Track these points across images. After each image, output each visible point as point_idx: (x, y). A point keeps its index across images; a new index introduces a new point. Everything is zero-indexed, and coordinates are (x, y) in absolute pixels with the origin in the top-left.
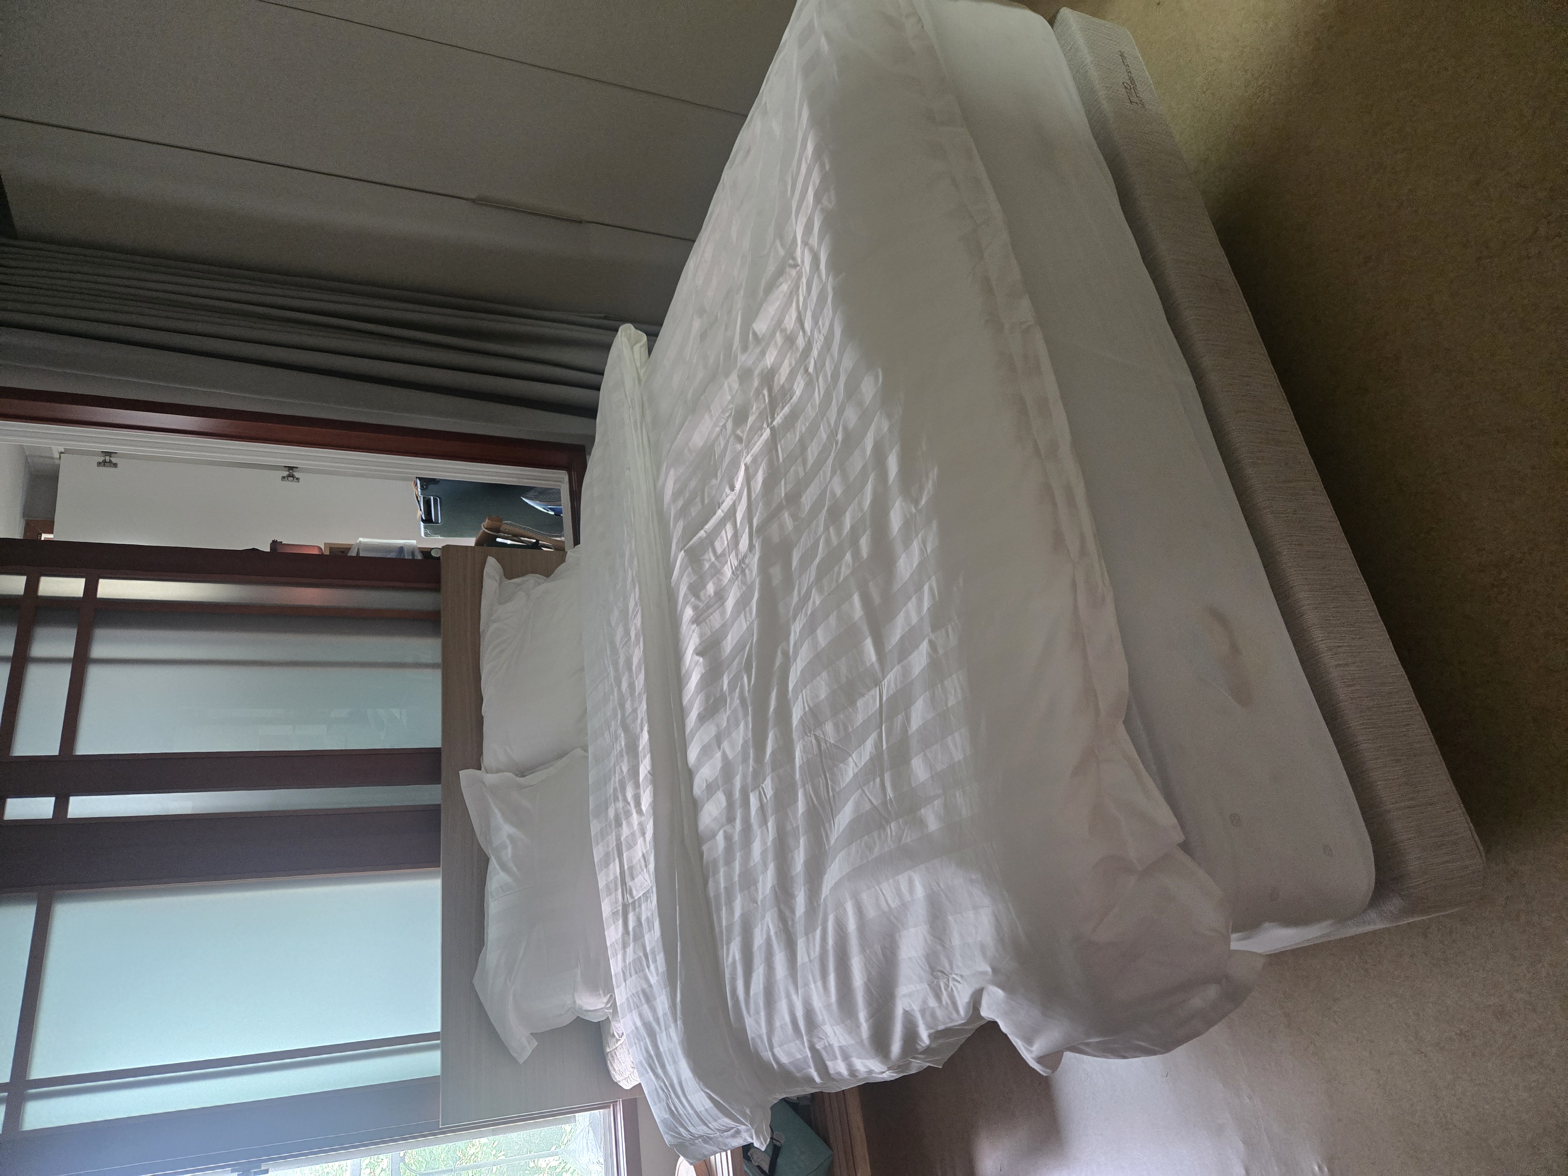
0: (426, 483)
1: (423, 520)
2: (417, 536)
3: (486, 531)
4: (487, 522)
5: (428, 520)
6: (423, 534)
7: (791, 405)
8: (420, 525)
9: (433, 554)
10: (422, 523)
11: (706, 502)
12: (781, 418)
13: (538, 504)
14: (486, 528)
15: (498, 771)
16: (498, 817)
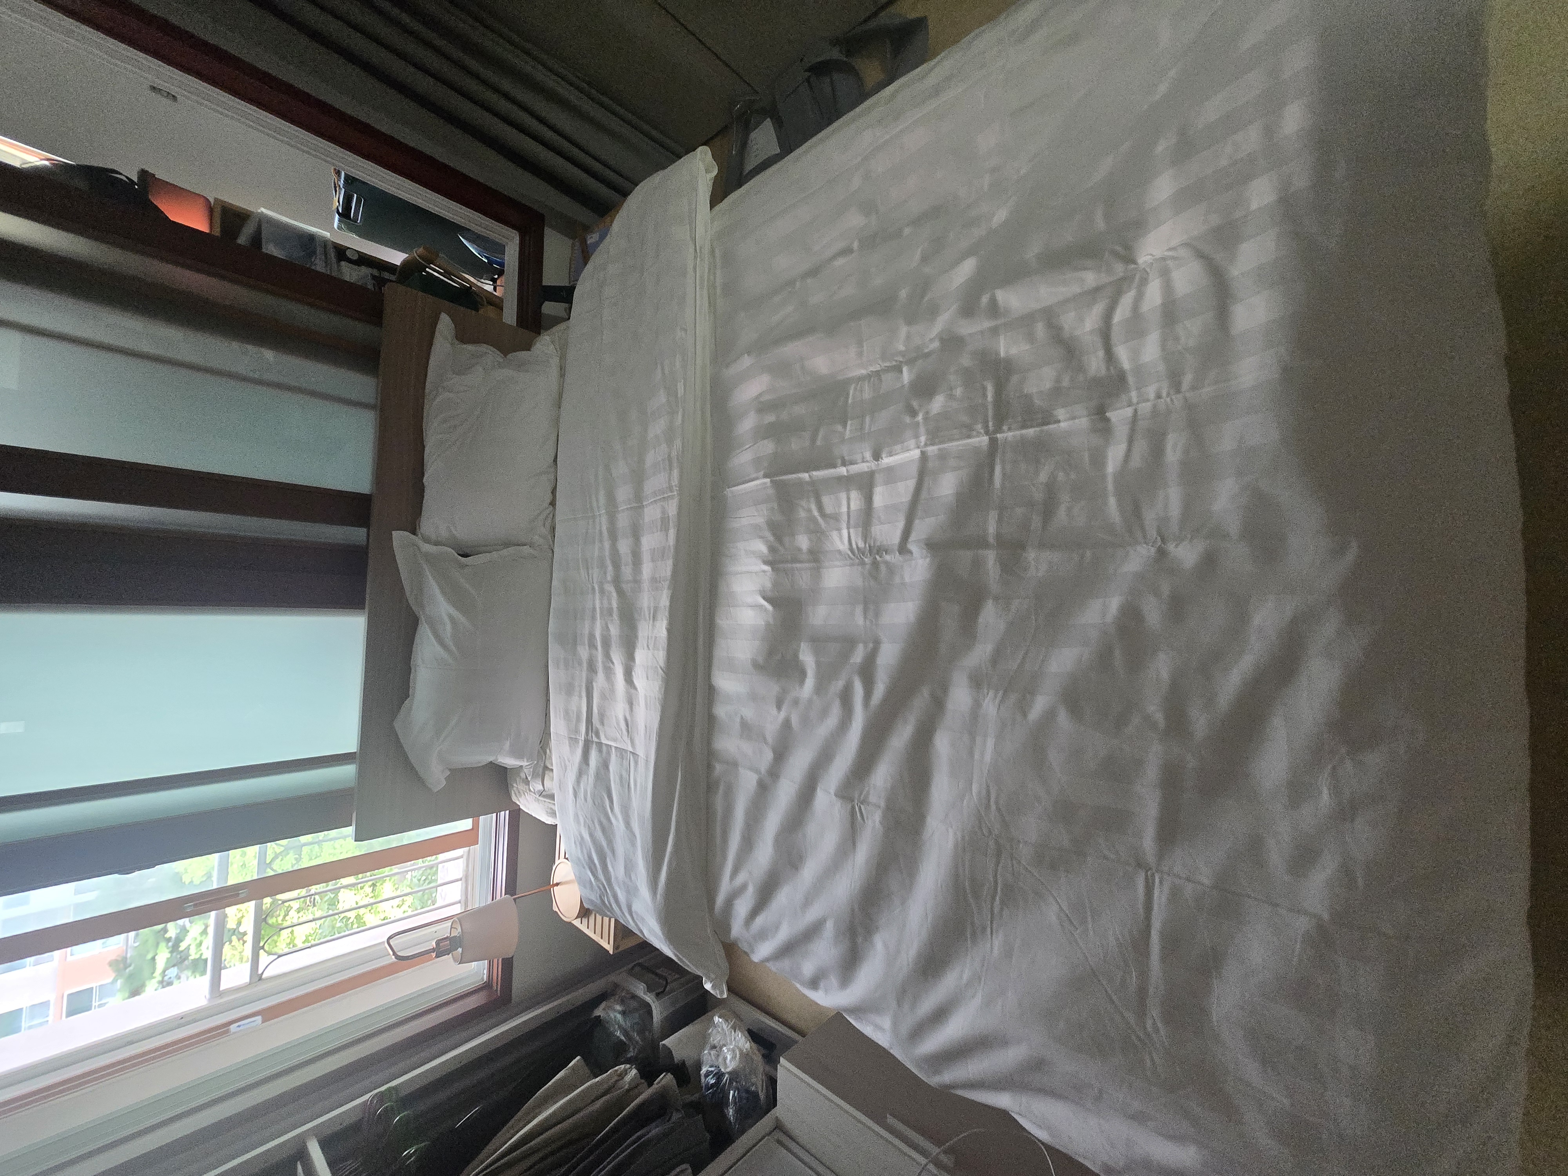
0: (350, 181)
1: (338, 212)
2: (330, 229)
3: (418, 258)
4: (421, 250)
5: (345, 214)
6: (336, 226)
7: (1042, 431)
8: (334, 216)
9: (348, 253)
10: (337, 215)
11: (819, 443)
12: (1014, 436)
13: (473, 248)
14: (418, 256)
15: (437, 543)
16: (433, 588)
